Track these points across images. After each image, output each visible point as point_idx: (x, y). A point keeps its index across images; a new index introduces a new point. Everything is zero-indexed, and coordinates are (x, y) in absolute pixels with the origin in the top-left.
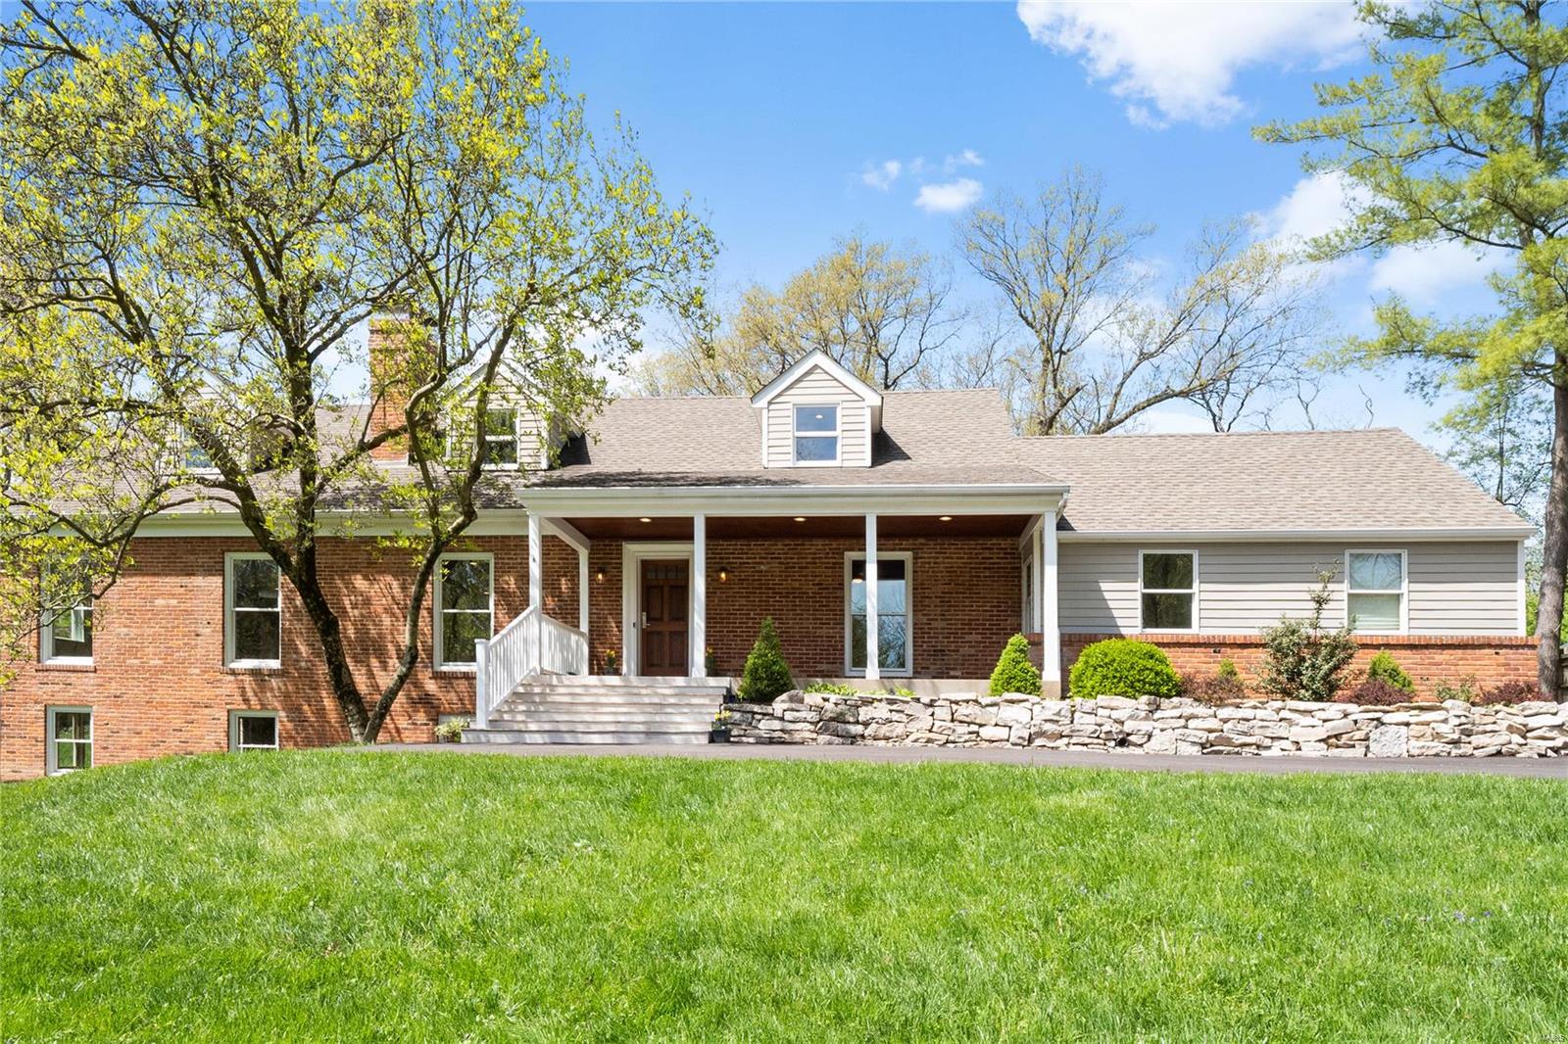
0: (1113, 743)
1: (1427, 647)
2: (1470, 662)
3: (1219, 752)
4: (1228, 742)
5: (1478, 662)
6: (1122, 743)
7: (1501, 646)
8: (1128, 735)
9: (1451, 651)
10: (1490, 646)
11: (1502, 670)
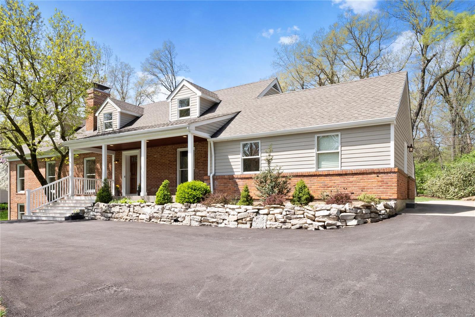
0: (173, 221)
1: (346, 174)
2: (365, 181)
3: (204, 225)
4: (207, 221)
5: (369, 181)
6: (176, 221)
7: (379, 173)
8: (178, 218)
9: (357, 176)
10: (374, 173)
11: (380, 184)
